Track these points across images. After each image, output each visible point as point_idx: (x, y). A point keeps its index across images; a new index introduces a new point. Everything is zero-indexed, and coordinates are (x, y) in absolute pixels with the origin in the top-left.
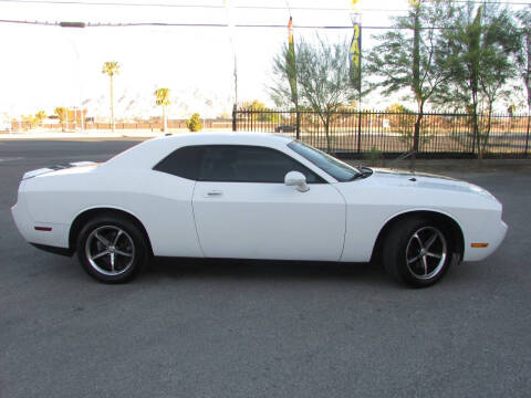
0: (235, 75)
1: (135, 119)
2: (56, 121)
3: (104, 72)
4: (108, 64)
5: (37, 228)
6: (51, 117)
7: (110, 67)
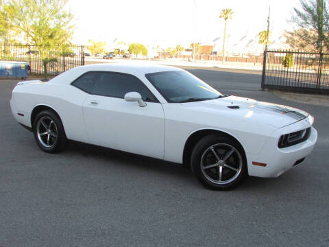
0: (268, 22)
1: (249, 55)
2: (189, 53)
3: (220, 17)
4: (224, 11)
5: (19, 114)
6: (187, 50)
7: (226, 13)
